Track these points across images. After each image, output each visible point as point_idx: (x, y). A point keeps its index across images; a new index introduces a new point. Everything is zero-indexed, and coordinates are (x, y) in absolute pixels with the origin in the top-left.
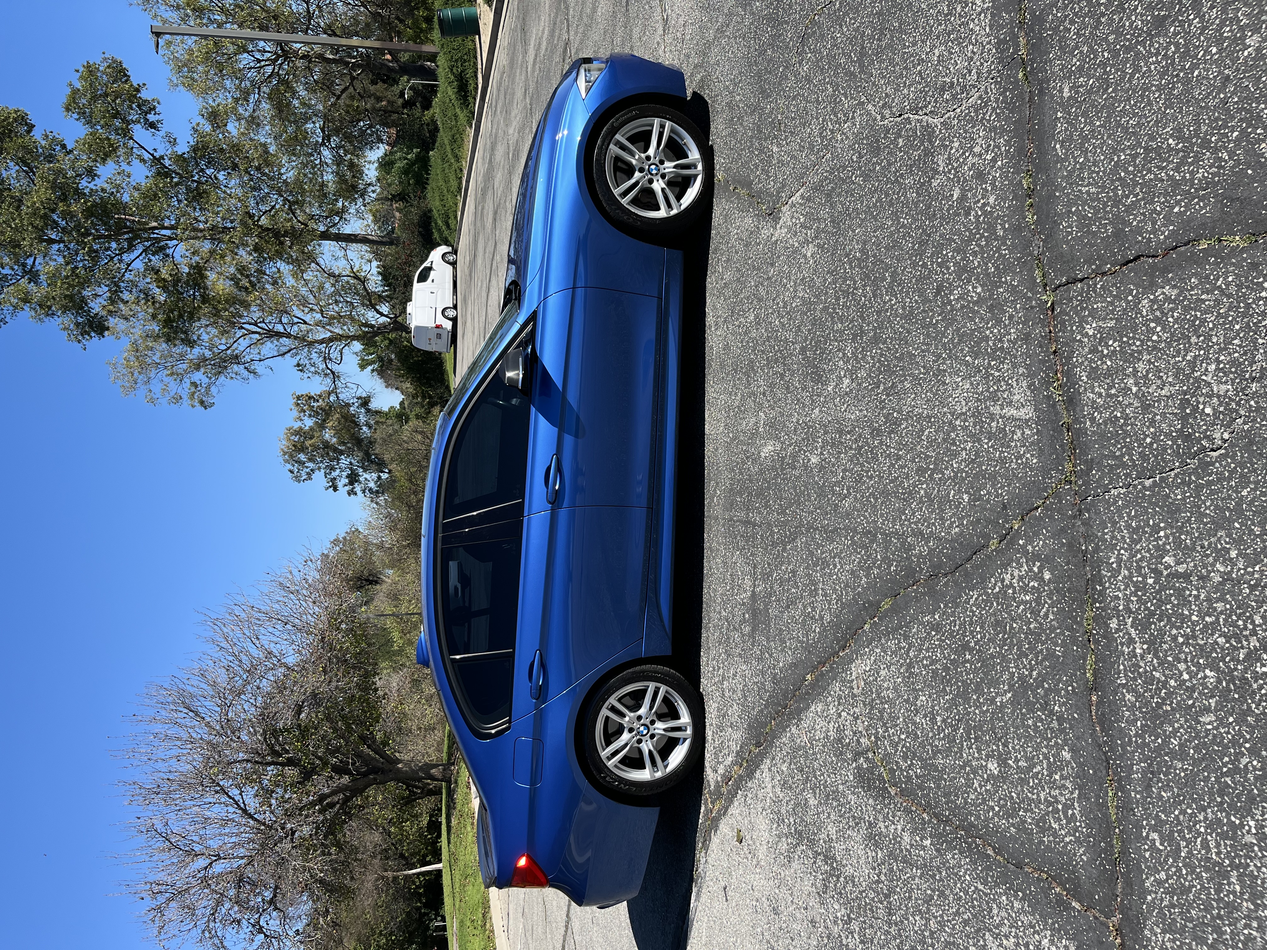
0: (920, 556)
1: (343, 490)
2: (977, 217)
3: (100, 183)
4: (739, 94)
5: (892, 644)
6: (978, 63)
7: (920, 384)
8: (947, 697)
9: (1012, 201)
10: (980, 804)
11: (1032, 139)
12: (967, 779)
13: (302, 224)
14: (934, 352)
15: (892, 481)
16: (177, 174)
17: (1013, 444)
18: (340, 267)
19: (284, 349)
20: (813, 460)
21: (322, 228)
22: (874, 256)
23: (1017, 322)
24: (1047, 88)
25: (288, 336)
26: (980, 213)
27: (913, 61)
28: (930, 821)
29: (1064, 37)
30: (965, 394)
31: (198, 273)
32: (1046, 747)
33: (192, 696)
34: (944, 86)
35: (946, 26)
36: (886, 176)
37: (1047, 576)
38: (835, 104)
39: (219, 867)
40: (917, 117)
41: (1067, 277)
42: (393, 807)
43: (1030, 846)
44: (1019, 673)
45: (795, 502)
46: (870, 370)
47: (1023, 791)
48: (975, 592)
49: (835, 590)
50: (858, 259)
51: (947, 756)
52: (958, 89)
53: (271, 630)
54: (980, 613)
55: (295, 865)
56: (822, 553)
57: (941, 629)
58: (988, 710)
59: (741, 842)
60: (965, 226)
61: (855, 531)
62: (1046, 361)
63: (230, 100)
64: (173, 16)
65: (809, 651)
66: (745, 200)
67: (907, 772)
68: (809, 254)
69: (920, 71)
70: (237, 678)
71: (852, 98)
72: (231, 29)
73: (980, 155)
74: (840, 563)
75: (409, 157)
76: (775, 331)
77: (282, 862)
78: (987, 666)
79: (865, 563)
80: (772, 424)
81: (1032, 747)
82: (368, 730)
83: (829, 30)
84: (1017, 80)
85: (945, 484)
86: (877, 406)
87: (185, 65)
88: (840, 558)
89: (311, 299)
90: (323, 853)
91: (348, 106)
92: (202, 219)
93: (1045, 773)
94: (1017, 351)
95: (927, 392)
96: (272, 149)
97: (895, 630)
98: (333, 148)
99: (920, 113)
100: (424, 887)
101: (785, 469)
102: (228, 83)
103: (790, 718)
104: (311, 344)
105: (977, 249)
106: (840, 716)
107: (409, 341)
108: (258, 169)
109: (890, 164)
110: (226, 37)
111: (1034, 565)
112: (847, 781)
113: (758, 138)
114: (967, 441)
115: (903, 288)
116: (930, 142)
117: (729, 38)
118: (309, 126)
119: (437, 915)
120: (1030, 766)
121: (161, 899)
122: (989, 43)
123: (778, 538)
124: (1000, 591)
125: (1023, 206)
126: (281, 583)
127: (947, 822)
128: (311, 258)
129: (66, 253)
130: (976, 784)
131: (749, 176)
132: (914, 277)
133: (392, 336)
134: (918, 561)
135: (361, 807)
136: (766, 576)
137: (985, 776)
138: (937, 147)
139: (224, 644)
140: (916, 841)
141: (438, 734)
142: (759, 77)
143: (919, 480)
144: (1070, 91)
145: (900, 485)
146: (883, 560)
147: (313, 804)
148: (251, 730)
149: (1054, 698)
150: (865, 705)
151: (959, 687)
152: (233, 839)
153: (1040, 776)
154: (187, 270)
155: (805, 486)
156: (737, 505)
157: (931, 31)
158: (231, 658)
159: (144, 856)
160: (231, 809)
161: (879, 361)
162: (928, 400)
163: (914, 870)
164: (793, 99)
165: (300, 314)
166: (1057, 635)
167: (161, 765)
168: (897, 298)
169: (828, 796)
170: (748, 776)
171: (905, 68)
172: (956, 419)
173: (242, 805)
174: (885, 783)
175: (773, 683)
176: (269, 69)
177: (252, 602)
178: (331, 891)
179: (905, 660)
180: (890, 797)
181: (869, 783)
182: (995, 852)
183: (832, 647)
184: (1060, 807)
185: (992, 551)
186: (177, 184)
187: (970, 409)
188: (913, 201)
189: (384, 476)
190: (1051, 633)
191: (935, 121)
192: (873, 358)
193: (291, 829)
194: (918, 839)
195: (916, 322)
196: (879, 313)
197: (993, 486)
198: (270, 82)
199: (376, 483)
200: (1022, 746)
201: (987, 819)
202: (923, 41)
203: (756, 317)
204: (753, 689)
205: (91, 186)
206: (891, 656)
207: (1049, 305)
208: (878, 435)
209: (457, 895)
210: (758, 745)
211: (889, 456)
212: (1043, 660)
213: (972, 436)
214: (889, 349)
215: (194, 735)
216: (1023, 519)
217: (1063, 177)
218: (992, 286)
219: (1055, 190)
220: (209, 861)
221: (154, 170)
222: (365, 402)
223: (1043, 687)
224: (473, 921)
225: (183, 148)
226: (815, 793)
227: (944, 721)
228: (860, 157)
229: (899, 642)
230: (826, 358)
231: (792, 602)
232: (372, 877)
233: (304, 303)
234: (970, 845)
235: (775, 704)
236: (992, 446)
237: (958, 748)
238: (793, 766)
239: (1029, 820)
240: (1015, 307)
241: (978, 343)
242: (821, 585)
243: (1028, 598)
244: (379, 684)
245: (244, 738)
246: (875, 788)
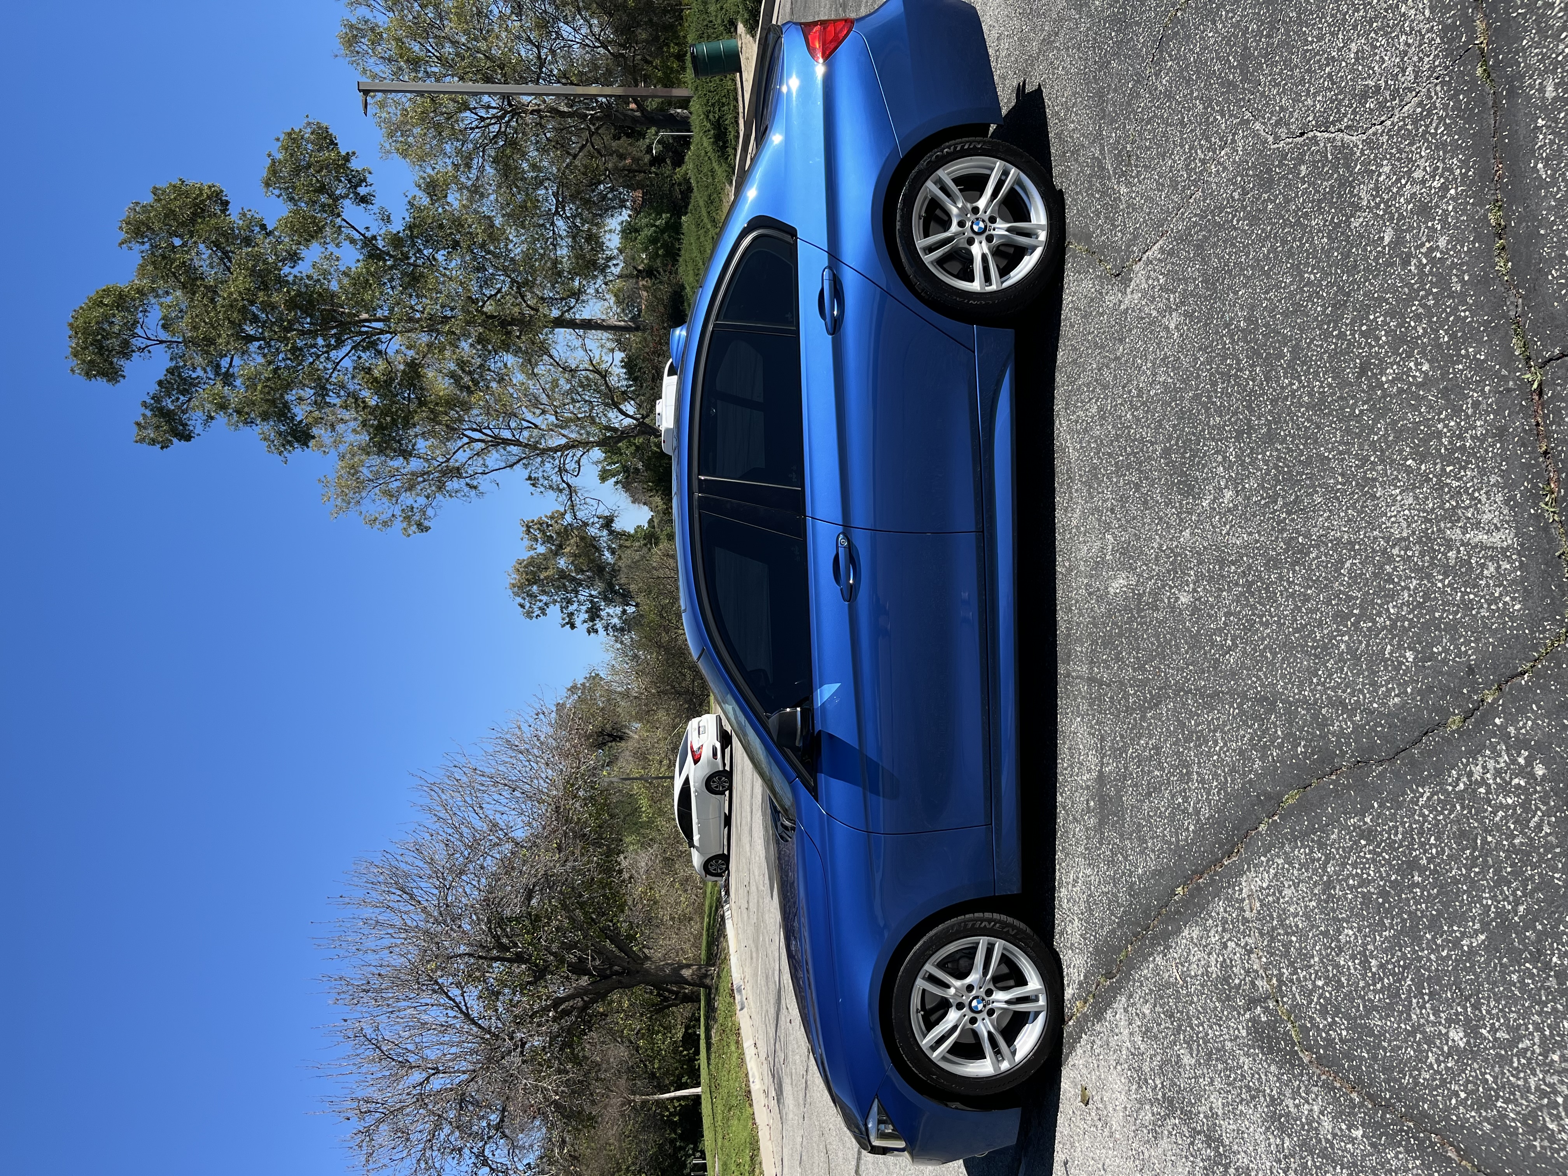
0: (1341, 733)
1: (582, 629)
2: (1420, 266)
3: (304, 268)
4: (1073, 122)
5: (1301, 853)
6: (1415, 59)
7: (1337, 498)
8: (1387, 933)
9: (1473, 242)
10: (1438, 1087)
11: (1501, 157)
12: (1419, 1051)
13: (532, 309)
14: (1357, 454)
15: (1296, 631)
16: (391, 256)
17: (1483, 582)
18: (576, 358)
19: (514, 459)
20: (1183, 600)
21: (555, 313)
22: (1267, 325)
23: (1486, 411)
24: (1521, 88)
25: (517, 443)
26: (1424, 261)
27: (1319, 61)
28: (1362, 1105)
29: (1544, 15)
30: (1407, 512)
31: (414, 370)
32: (1539, 1014)
33: (407, 876)
34: (1366, 92)
35: (1366, 11)
36: (1282, 217)
37: (1540, 771)
38: (1208, 125)
39: (437, 1083)
40: (1326, 135)
41: (1563, 347)
42: (642, 1015)
43: (1514, 1151)
44: (1496, 907)
45: (1158, 654)
46: (1263, 479)
47: (1503, 1074)
48: (1427, 789)
49: (1216, 776)
50: (1243, 331)
51: (1388, 1016)
52: (1387, 93)
53: (496, 797)
54: (1435, 818)
55: (526, 1084)
56: (1197, 725)
57: (1375, 837)
58: (1449, 957)
59: (1087, 1103)
60: (1402, 280)
61: (1244, 696)
62: (1533, 466)
63: (450, 168)
64: (384, 70)
65: (1180, 856)
66: (1082, 258)
67: (1327, 1033)
68: (1172, 326)
69: (1330, 74)
70: (458, 855)
71: (1230, 116)
72: (452, 83)
73: (1423, 182)
74: (1223, 738)
75: (658, 223)
76: (1127, 427)
77: (510, 1080)
78: (1446, 894)
79: (1259, 741)
80: (1124, 550)
81: (1518, 1012)
82: (611, 921)
83: (1197, 28)
84: (1474, 79)
85: (1377, 636)
86: (1273, 528)
87: (398, 128)
88: (1222, 731)
89: (544, 399)
90: (559, 1071)
91: (586, 167)
92: (419, 307)
93: (1538, 1051)
94: (1487, 452)
95: (1348, 508)
96: (498, 221)
97: (1305, 835)
98: (568, 218)
99: (1332, 129)
100: (679, 1114)
101: (1143, 610)
102: (448, 148)
103: (1155, 941)
104: (544, 451)
105: (1421, 310)
106: (1225, 946)
107: (659, 445)
108: (483, 246)
109: (1287, 201)
110: (444, 93)
111: (1519, 754)
112: (1237, 1037)
113: (1099, 177)
114: (1411, 578)
115: (1309, 368)
116: (1347, 167)
117: (1059, 50)
118: (542, 192)
119: (695, 1150)
120: (1514, 1038)
121: (370, 1120)
122: (1431, 30)
123: (1135, 702)
124: (1466, 789)
125: (1490, 250)
126: (507, 741)
127: (1388, 1107)
128: (544, 350)
129: (266, 351)
130: (1432, 1059)
131: (1087, 225)
132: (1325, 352)
133: (639, 440)
134: (1338, 741)
135: (604, 1015)
136: (1118, 753)
137: (1446, 1048)
138: (1358, 173)
139: (443, 814)
140: (1341, 1130)
141: (695, 927)
142: (1100, 97)
143: (1337, 630)
144: (1556, 90)
145: (1309, 636)
146: (1286, 737)
147: (546, 1009)
148: (474, 917)
149: (1551, 945)
150: (1262, 934)
151: (1404, 921)
152: (453, 1050)
153: (1529, 1054)
154: (402, 367)
155: (1172, 634)
156: (1077, 656)
157: (1345, 20)
158: (450, 831)
159: (351, 1067)
160: (451, 1013)
161: (1276, 467)
162: (1349, 520)
163: (1338, 1169)
164: (1147, 123)
165: (529, 416)
166: (1555, 855)
167: (371, 957)
168: (1300, 382)
169: (1210, 1054)
170: (1095, 1016)
171: (1309, 71)
172: (1393, 547)
173: (464, 1008)
174: (1294, 1045)
175: (1130, 895)
176: (496, 128)
177: (474, 763)
178: (568, 1117)
179: (1321, 877)
180: (1301, 1064)
181: (1270, 1043)
182: (1459, 1155)
183: (1212, 852)
184: (1560, 1100)
185: (1453, 732)
186: (391, 268)
187: (1414, 533)
188: (1323, 248)
189: (631, 610)
190: (1547, 852)
191: (1354, 138)
192: (1266, 463)
193: (521, 1040)
194: (1344, 1127)
195: (1330, 414)
196: (1275, 402)
197: (1452, 640)
198: (496, 143)
199: (620, 618)
200: (1501, 1010)
201: (1447, 1108)
202: (1332, 34)
203: (1100, 409)
204: (1101, 901)
205: (295, 271)
206: (1299, 870)
207: (1535, 386)
208: (1275, 567)
209: (719, 1129)
210: (1109, 975)
211: (1292, 595)
212: (1534, 891)
213: (1418, 570)
214: (1290, 450)
215: (409, 922)
216: (1500, 689)
217: (1550, 209)
218: (1446, 361)
219: (1538, 227)
220: (425, 1075)
221: (365, 251)
222: (608, 522)
223: (1534, 929)
224: (738, 1165)
225: (397, 226)
226: (1191, 1049)
227: (1381, 966)
228: (1245, 193)
229: (1311, 851)
230: (1199, 462)
231: (1155, 788)
232: (616, 1101)
233: (535, 403)
234: (1421, 1142)
235: (1133, 924)
236: (1450, 585)
237: (1404, 1006)
238: (1158, 1009)
239: (1512, 1115)
240: (1483, 390)
241: (1425, 441)
242: (1195, 768)
243: (1510, 801)
244: (625, 864)
245: (466, 927)
246: (1280, 1050)
